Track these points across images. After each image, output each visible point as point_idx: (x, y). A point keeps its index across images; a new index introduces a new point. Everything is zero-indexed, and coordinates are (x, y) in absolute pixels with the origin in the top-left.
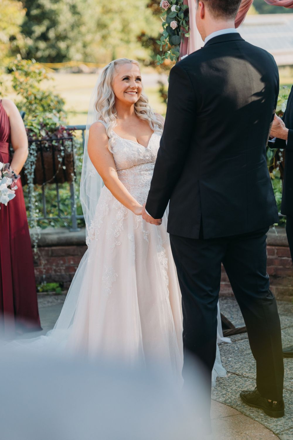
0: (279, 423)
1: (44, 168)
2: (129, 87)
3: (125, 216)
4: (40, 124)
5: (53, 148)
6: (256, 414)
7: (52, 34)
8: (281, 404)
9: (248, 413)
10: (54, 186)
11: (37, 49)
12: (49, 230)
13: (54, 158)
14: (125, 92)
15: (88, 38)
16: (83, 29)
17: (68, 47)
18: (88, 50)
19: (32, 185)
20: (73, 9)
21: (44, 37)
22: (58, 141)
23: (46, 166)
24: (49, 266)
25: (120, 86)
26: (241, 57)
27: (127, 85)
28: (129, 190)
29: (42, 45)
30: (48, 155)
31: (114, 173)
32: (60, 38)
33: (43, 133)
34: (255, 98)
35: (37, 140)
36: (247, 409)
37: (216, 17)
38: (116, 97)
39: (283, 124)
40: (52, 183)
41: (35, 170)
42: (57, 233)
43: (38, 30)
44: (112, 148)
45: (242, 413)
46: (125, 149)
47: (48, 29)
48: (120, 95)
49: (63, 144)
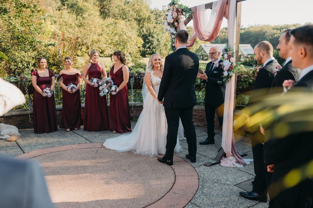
0: (195, 164)
1: (136, 85)
2: (156, 63)
3: (154, 100)
4: (136, 72)
5: (139, 79)
6: (189, 161)
7: (151, 47)
8: (195, 159)
9: (187, 161)
10: (139, 90)
11: (147, 51)
12: (137, 103)
13: (139, 82)
14: (155, 64)
15: (162, 48)
16: (160, 46)
17: (156, 51)
18: (161, 52)
19: (132, 89)
20: (158, 40)
21: (149, 48)
22: (140, 77)
23: (137, 84)
24: (136, 113)
25: (154, 62)
26: (186, 55)
27: (156, 62)
28: (155, 92)
29: (148, 50)
30: (137, 81)
31: (151, 87)
32: (153, 48)
33: (136, 74)
34: (190, 68)
35: (135, 76)
36: (187, 160)
37: (180, 43)
38: (153, 65)
39: (206, 75)
40: (139, 89)
41: (134, 85)
42: (139, 104)
43: (148, 46)
44: (152, 79)
45: (185, 160)
46: (155, 80)
47: (150, 45)
48: (154, 65)
49: (142, 78)
